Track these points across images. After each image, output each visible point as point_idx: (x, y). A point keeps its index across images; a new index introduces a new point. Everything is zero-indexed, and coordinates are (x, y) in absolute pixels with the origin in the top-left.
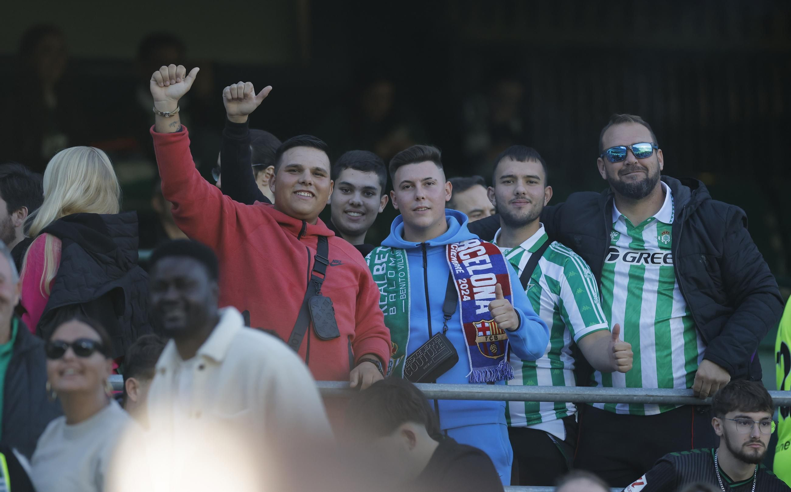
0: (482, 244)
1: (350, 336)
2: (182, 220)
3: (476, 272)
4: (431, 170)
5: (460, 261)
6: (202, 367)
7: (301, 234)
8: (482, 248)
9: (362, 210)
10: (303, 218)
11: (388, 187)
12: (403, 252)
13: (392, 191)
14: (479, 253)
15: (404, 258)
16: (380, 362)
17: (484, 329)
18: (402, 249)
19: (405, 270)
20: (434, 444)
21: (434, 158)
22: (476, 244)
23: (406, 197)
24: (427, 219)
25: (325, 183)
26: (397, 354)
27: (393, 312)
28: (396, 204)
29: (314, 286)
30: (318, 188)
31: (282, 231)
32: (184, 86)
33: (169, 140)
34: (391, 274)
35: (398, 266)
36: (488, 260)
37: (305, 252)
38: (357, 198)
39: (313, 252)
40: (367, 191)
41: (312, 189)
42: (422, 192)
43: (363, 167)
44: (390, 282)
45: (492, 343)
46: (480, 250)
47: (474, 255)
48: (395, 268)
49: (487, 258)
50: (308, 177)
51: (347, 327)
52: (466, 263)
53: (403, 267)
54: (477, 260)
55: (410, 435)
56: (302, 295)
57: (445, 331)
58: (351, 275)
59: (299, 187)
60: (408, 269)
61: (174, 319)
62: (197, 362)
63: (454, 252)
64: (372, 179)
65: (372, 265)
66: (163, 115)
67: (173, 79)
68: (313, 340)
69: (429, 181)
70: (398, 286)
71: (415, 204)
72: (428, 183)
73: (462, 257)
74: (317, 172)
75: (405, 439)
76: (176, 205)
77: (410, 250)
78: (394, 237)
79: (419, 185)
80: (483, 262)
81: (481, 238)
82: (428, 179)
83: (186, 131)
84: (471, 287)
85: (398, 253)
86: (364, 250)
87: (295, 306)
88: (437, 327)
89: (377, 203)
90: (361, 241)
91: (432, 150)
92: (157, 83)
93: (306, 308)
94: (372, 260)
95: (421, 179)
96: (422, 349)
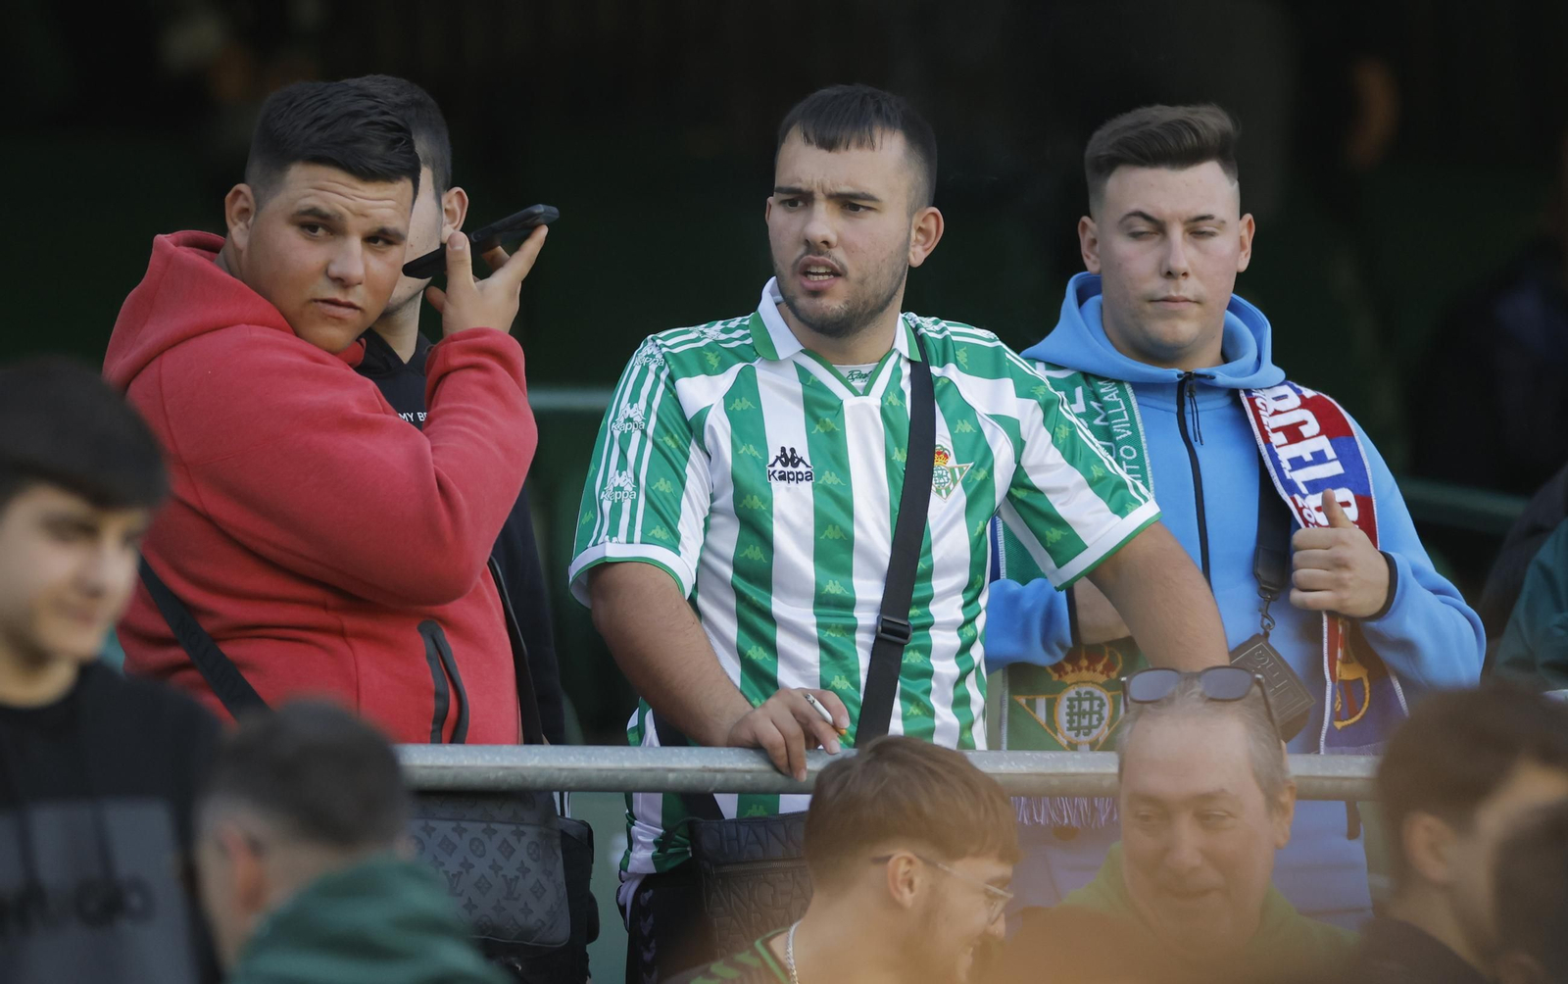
0: (1306, 404)
8: (1307, 415)
12: (1123, 391)
13: (1085, 219)
14: (1305, 430)
15: (1129, 408)
18: (1119, 382)
19: (1134, 440)
23: (1135, 258)
28: (1093, 257)
35: (1115, 429)
36: (1330, 453)
46: (1304, 423)
49: (1323, 444)
53: (1129, 433)
60: (1143, 439)
69: (1206, 227)
71: (1160, 288)
72: (1199, 230)
77: (1144, 389)
80: (1319, 458)
82: (1203, 218)
85: (1108, 392)
95: (1185, 218)
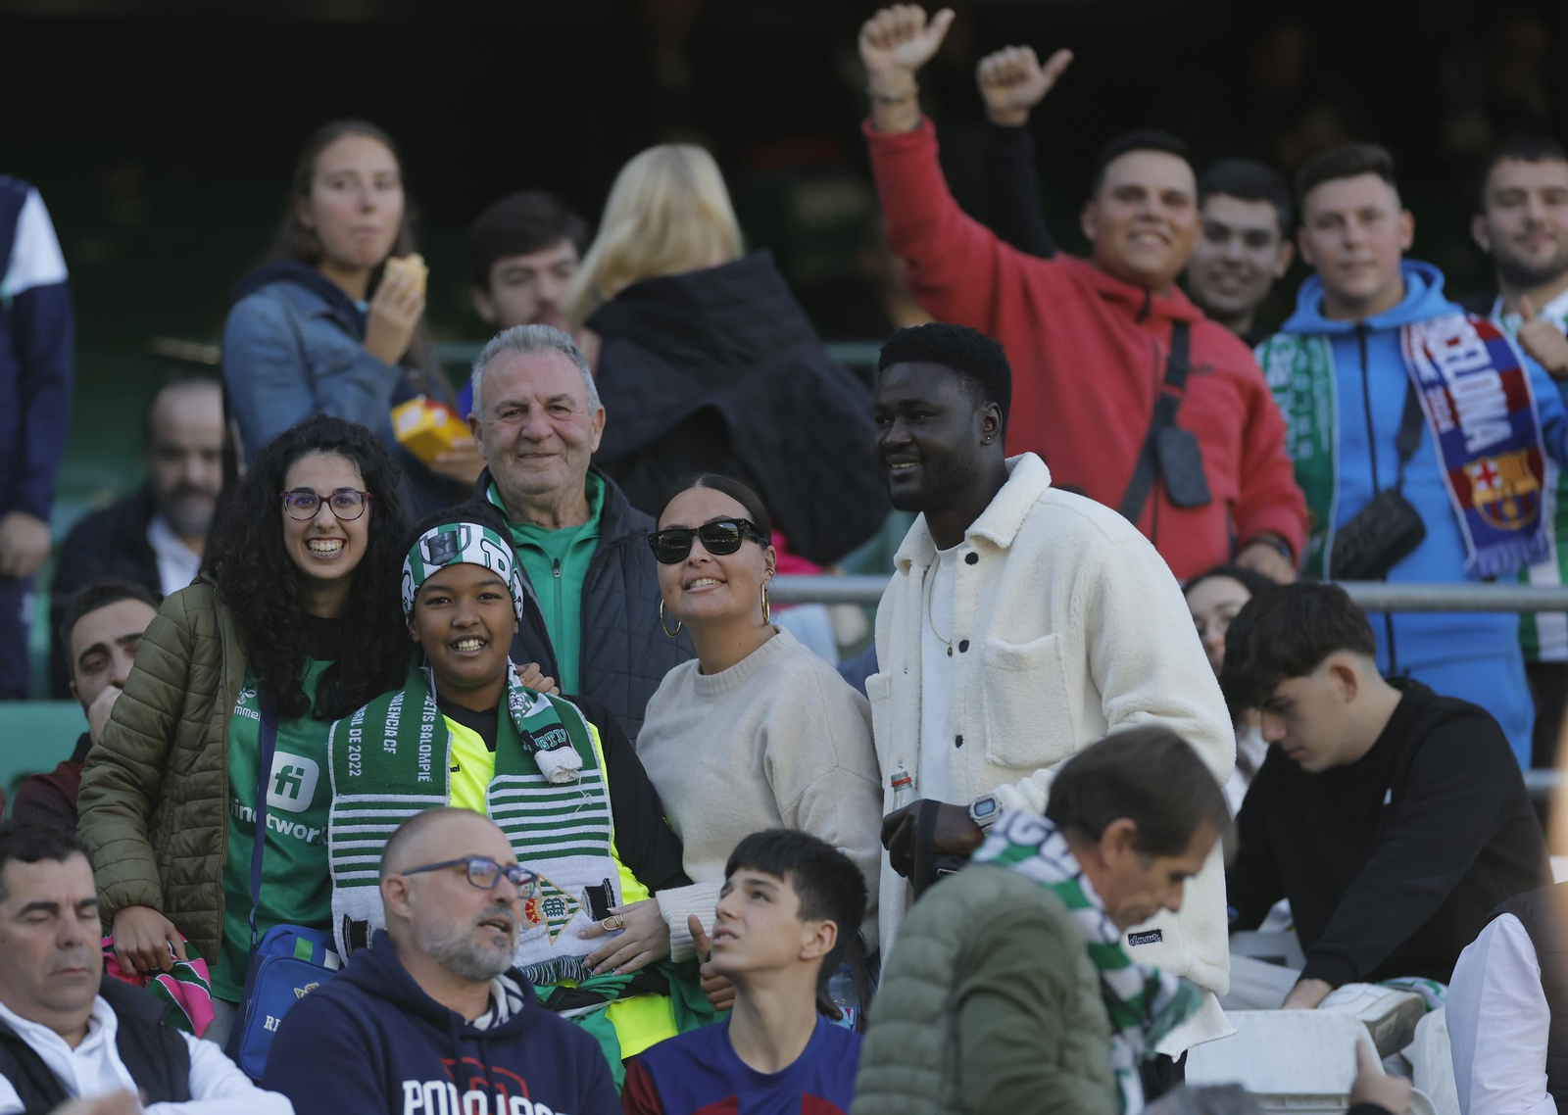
1: (1230, 503)
2: (924, 292)
3: (1460, 374)
4: (1373, 192)
5: (1429, 356)
6: (972, 559)
7: (1143, 315)
9: (1245, 272)
10: (1145, 282)
11: (1292, 226)
12: (1322, 342)
16: (1285, 545)
17: (1488, 476)
18: (1321, 337)
20: (1391, 698)
21: (1380, 170)
22: (1459, 323)
23: (1327, 242)
24: (1366, 283)
25: (1186, 217)
26: (1317, 527)
27: (1306, 451)
28: (1309, 256)
29: (1165, 411)
30: (1174, 228)
31: (1107, 310)
32: (923, 45)
33: (898, 147)
34: (1301, 383)
35: (1314, 367)
37: (1151, 349)
38: (1236, 249)
39: (1164, 350)
40: (1255, 238)
41: (1164, 229)
42: (1358, 232)
43: (1247, 192)
44: (1299, 397)
45: (1505, 499)
47: (1454, 342)
48: (1309, 372)
50: (1155, 206)
51: (1224, 485)
52: (1440, 359)
54: (1459, 351)
55: (1346, 676)
56: (1142, 425)
57: (1400, 482)
58: (1232, 391)
59: (1139, 226)
60: (1332, 372)
61: (903, 478)
62: (962, 551)
63: (1416, 341)
64: (1262, 216)
65: (1266, 366)
66: (887, 101)
67: (904, 33)
68: (1164, 507)
69: (1371, 213)
70: (1313, 402)
71: (1343, 256)
72: (1368, 216)
73: (1432, 346)
74: (1171, 198)
75: (1335, 683)
76: (913, 264)
77: (1336, 338)
78: (1306, 314)
79: (1352, 221)
81: (1468, 310)
82: (1368, 209)
83: (930, 129)
84: (1451, 403)
85: (1314, 345)
86: (1251, 341)
87: (1129, 446)
88: (1387, 477)
89: (1271, 260)
90: (1244, 326)
91: (1376, 153)
92: (874, 42)
93: (1151, 453)
94: (1266, 357)
95: (1356, 209)
96: (1359, 518)
